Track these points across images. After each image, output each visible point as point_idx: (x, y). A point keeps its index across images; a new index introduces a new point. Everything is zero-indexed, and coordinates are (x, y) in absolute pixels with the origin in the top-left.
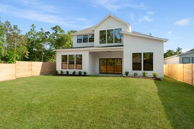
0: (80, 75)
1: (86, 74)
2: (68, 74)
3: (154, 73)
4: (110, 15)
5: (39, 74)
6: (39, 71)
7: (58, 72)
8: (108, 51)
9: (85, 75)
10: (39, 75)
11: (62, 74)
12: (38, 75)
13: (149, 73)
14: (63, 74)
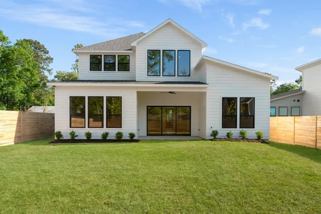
0: (119, 139)
1: (135, 138)
2: (89, 139)
3: (257, 131)
4: (169, 21)
5: (11, 142)
6: (13, 135)
7: (61, 136)
8: (170, 92)
9: (132, 139)
10: (13, 143)
11: (73, 140)
12: (10, 144)
13: (250, 133)
14: (76, 138)
